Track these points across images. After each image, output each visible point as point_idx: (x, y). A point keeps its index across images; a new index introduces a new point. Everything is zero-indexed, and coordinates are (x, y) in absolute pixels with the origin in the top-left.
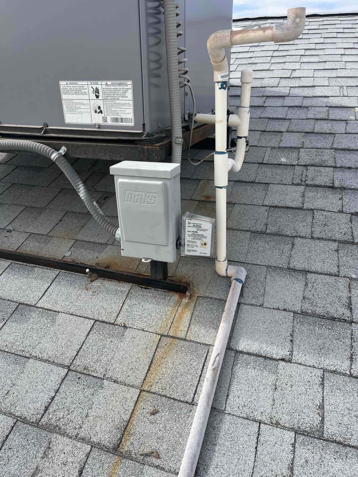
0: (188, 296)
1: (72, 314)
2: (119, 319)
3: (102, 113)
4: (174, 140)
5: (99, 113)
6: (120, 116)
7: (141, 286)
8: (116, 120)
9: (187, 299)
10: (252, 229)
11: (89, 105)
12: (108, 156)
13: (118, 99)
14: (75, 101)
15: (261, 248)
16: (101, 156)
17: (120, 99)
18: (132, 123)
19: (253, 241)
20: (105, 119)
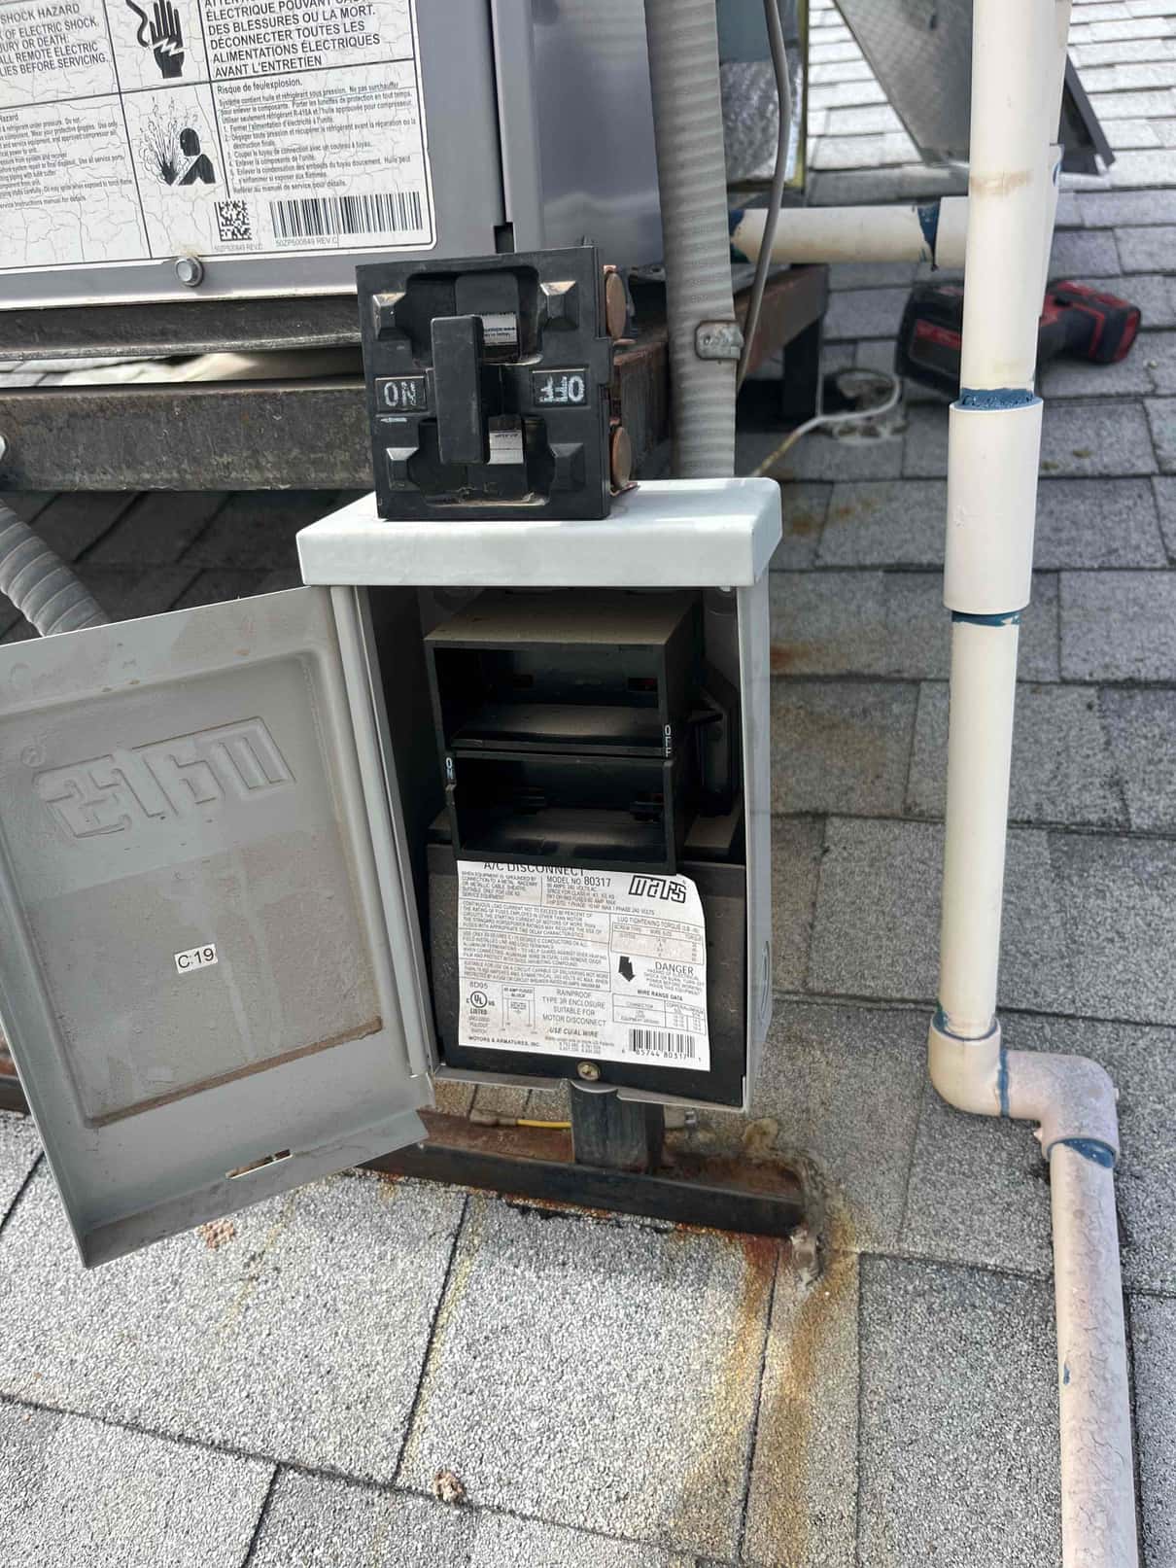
0: (806, 1258)
1: (134, 1427)
2: (418, 1446)
3: (209, 178)
4: (687, 339)
5: (188, 179)
6: (331, 184)
7: (520, 1202)
8: (310, 216)
9: (806, 1276)
10: (1050, 813)
11: (121, 130)
12: (277, 466)
13: (314, 66)
14: (26, 116)
15: (1131, 922)
16: (227, 466)
17: (330, 57)
18: (419, 225)
19: (1075, 879)
20: (233, 221)
